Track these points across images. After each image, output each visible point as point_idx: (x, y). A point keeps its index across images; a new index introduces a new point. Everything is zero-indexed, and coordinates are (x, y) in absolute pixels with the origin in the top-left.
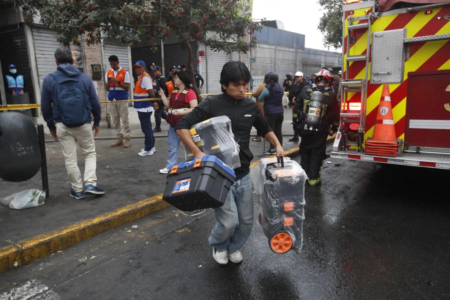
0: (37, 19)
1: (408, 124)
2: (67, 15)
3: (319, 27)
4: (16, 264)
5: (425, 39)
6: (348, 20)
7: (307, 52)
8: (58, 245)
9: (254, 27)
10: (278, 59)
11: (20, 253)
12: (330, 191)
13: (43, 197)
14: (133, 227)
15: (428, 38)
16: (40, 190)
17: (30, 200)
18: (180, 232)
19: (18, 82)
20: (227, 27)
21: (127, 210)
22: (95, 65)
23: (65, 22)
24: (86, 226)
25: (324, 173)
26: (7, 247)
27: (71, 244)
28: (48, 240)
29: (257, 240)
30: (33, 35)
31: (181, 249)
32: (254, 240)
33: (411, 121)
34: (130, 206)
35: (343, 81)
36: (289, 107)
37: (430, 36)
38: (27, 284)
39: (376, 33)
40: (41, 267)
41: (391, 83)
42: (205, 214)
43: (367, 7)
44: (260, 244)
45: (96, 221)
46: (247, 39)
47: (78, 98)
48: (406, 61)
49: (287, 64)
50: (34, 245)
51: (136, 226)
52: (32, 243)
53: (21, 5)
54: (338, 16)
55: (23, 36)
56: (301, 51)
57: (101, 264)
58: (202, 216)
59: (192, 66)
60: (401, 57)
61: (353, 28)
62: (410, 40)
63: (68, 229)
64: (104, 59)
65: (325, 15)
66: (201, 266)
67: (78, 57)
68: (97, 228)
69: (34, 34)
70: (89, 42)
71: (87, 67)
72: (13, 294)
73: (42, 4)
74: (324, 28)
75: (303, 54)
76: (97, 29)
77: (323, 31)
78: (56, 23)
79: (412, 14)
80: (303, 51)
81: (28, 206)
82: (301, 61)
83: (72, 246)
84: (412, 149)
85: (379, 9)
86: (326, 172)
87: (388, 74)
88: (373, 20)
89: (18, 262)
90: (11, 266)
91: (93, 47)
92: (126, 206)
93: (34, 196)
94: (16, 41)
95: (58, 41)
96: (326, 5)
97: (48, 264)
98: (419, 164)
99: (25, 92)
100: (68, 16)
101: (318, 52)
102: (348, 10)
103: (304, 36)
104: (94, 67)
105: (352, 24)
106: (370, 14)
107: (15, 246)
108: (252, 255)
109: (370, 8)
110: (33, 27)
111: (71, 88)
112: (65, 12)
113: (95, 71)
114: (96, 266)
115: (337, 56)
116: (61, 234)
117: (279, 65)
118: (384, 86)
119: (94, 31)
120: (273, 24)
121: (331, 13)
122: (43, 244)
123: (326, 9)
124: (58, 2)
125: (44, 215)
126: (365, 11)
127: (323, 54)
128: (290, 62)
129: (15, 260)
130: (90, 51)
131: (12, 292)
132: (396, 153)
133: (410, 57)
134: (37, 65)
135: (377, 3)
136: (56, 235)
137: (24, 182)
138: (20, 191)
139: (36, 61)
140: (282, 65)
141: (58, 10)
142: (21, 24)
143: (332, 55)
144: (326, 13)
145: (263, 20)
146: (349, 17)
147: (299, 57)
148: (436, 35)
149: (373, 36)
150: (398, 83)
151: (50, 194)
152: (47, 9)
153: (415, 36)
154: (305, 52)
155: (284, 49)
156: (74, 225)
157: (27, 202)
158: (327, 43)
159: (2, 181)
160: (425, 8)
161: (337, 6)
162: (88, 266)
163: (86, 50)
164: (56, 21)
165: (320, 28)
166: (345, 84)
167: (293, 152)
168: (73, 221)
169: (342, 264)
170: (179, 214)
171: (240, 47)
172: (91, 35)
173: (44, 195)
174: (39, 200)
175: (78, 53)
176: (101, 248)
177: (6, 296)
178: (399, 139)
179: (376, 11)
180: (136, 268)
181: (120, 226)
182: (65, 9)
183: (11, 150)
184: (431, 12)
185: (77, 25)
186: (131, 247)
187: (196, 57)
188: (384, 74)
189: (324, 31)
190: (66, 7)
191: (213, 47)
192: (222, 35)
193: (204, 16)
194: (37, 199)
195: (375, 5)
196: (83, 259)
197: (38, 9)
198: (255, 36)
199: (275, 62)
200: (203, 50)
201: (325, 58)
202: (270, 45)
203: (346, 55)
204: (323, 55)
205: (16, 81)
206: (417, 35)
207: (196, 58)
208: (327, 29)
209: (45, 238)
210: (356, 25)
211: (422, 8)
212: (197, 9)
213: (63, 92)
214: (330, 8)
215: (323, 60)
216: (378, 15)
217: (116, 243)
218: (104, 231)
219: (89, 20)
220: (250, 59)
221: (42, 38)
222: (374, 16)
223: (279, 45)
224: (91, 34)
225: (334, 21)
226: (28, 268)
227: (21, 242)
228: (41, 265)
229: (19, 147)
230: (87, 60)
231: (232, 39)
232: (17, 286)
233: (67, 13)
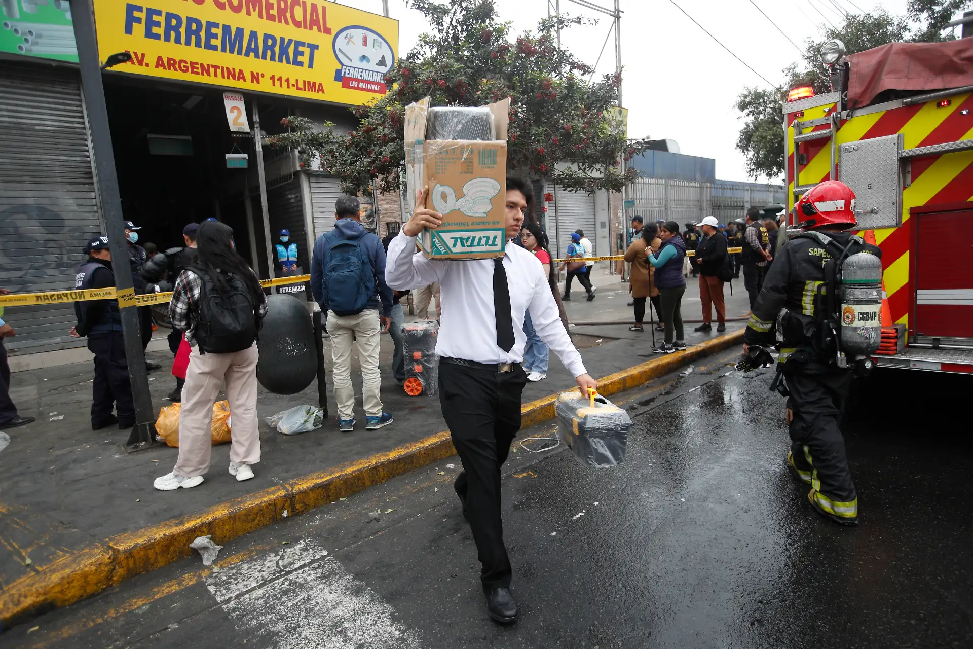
0: (316, 164)
1: (913, 298)
2: (355, 153)
3: (738, 146)
4: (285, 514)
5: (939, 149)
6: (794, 127)
7: (720, 186)
8: (340, 489)
9: (631, 151)
10: (671, 200)
11: (289, 498)
12: (772, 414)
13: (320, 417)
14: (448, 466)
15: (947, 148)
16: (316, 407)
17: (302, 422)
18: (520, 476)
19: (290, 253)
20: (589, 151)
21: (438, 440)
22: (392, 223)
23: (352, 164)
24: (379, 462)
25: (759, 383)
26: (273, 488)
27: (357, 489)
28: (327, 481)
29: (647, 495)
30: (310, 187)
31: (522, 504)
32: (642, 494)
33: (919, 291)
34: (442, 433)
35: (789, 229)
36: (692, 275)
37: (951, 143)
38: (300, 544)
39: (845, 145)
40: (318, 521)
41: (879, 228)
42: (560, 450)
43: (827, 102)
44: (652, 501)
45: (393, 455)
46: (620, 170)
47: (351, 271)
48: (904, 188)
49: (685, 207)
50: (308, 487)
51: (452, 466)
52: (305, 485)
53: (297, 148)
54: (772, 126)
55: (297, 188)
56: (709, 184)
57: (400, 522)
58: (554, 452)
59: (534, 215)
60: (896, 182)
61: (803, 140)
62: (911, 153)
63: (353, 465)
64: (403, 213)
65: (748, 126)
66: (554, 534)
67: (369, 212)
68: (395, 466)
69: (312, 185)
70: (384, 190)
71: (381, 226)
72: (282, 557)
73: (322, 143)
74: (747, 146)
75: (713, 190)
76: (394, 170)
77: (745, 151)
78: (339, 166)
79: (911, 110)
80: (713, 185)
81: (301, 430)
82: (710, 201)
83: (359, 491)
84: (924, 341)
85: (850, 105)
86: (761, 382)
87: (872, 212)
88: (839, 124)
89: (288, 511)
90: (279, 517)
91: (389, 198)
92: (436, 433)
93: (308, 416)
94: (289, 196)
95: (343, 192)
96: (750, 109)
97: (327, 517)
98: (939, 367)
99: (298, 267)
100: (356, 156)
101: (738, 185)
102: (792, 111)
103: (713, 162)
104: (391, 226)
105: (801, 133)
106: (833, 114)
107: (284, 488)
108: (639, 519)
109: (833, 104)
110: (311, 175)
111: (346, 255)
112: (352, 150)
113: (391, 231)
114: (394, 525)
115: (772, 189)
116: (344, 473)
117: (673, 209)
118: (865, 233)
119: (391, 174)
120: (661, 145)
121: (758, 120)
122: (320, 487)
123: (750, 116)
124: (342, 138)
125: (321, 444)
126: (824, 111)
127: (746, 188)
128: (691, 203)
129: (283, 508)
130: (384, 203)
131: (280, 553)
132: (895, 348)
133: (912, 182)
134: (314, 227)
135: (846, 96)
136: (338, 475)
137: (295, 395)
138: (291, 407)
139: (313, 222)
140: (678, 209)
141: (343, 148)
142: (297, 174)
143: (763, 189)
144: (749, 122)
145: (646, 140)
146: (795, 121)
147: (707, 195)
148: (961, 140)
149: (840, 151)
150: (891, 227)
151: (329, 414)
152: (328, 148)
153: (921, 145)
154: (716, 186)
155: (682, 183)
156: (362, 461)
157: (298, 424)
158: (753, 170)
159: (267, 393)
160: (936, 97)
161: (768, 110)
162: (382, 523)
163: (379, 203)
164: (340, 163)
165: (741, 147)
166: (793, 232)
167: (702, 348)
168: (361, 454)
169: (800, 542)
170: (518, 449)
171: (610, 182)
172: (386, 180)
173: (321, 414)
174: (314, 422)
175: (369, 207)
176: (400, 497)
177: (274, 558)
178: (898, 325)
179: (844, 109)
180: (452, 531)
181: (427, 465)
182: (352, 146)
183: (279, 348)
184: (949, 103)
185: (369, 166)
186: (445, 498)
187: (540, 203)
188: (865, 213)
189: (748, 150)
190: (353, 142)
191: (566, 186)
192: (581, 164)
193: (553, 137)
194: (312, 420)
195: (842, 98)
196: (375, 512)
197: (317, 149)
198: (632, 166)
199: (666, 205)
200: (550, 192)
201: (751, 193)
202: (657, 178)
203: (792, 184)
204: (747, 190)
205: (287, 251)
206: (924, 143)
207: (540, 205)
208: (753, 147)
209: (323, 478)
210: (808, 133)
211: (930, 98)
212: (540, 127)
213: (334, 262)
214: (757, 114)
215: (747, 198)
216: (848, 116)
217: (422, 490)
218: (405, 472)
219: (383, 157)
220: (625, 202)
221: (322, 190)
222: (840, 117)
223: (673, 177)
224: (387, 177)
225: (764, 134)
226: (300, 520)
227: (291, 482)
228: (318, 517)
229: (289, 344)
230: (381, 217)
231: (597, 170)
232: (288, 545)
233: (354, 151)
